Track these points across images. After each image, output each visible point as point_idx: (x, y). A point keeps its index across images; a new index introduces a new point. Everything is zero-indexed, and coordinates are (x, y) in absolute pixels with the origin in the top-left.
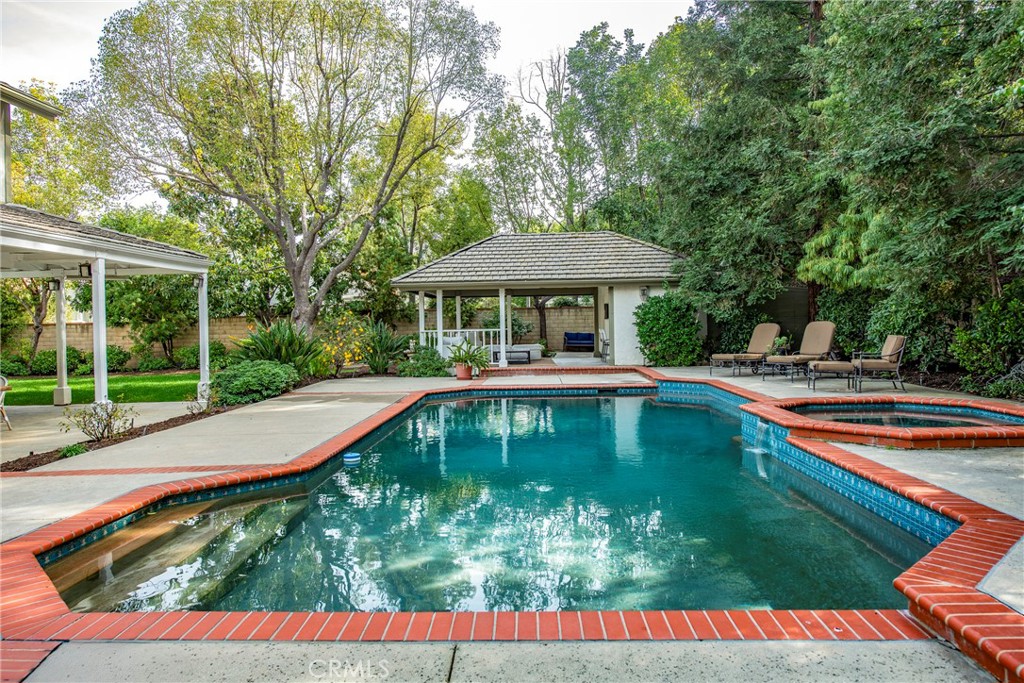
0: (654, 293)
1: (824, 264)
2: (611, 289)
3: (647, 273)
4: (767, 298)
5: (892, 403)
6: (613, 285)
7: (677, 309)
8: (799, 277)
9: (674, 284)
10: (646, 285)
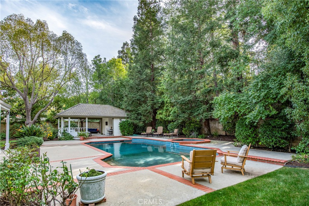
0: (123, 120)
1: (161, 116)
2: (113, 119)
3: (121, 115)
4: (149, 122)
5: (183, 139)
6: (113, 118)
7: (129, 124)
8: (156, 118)
9: (128, 118)
10: (121, 118)
